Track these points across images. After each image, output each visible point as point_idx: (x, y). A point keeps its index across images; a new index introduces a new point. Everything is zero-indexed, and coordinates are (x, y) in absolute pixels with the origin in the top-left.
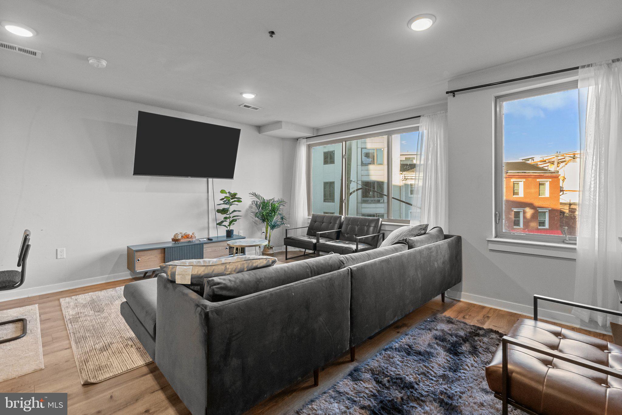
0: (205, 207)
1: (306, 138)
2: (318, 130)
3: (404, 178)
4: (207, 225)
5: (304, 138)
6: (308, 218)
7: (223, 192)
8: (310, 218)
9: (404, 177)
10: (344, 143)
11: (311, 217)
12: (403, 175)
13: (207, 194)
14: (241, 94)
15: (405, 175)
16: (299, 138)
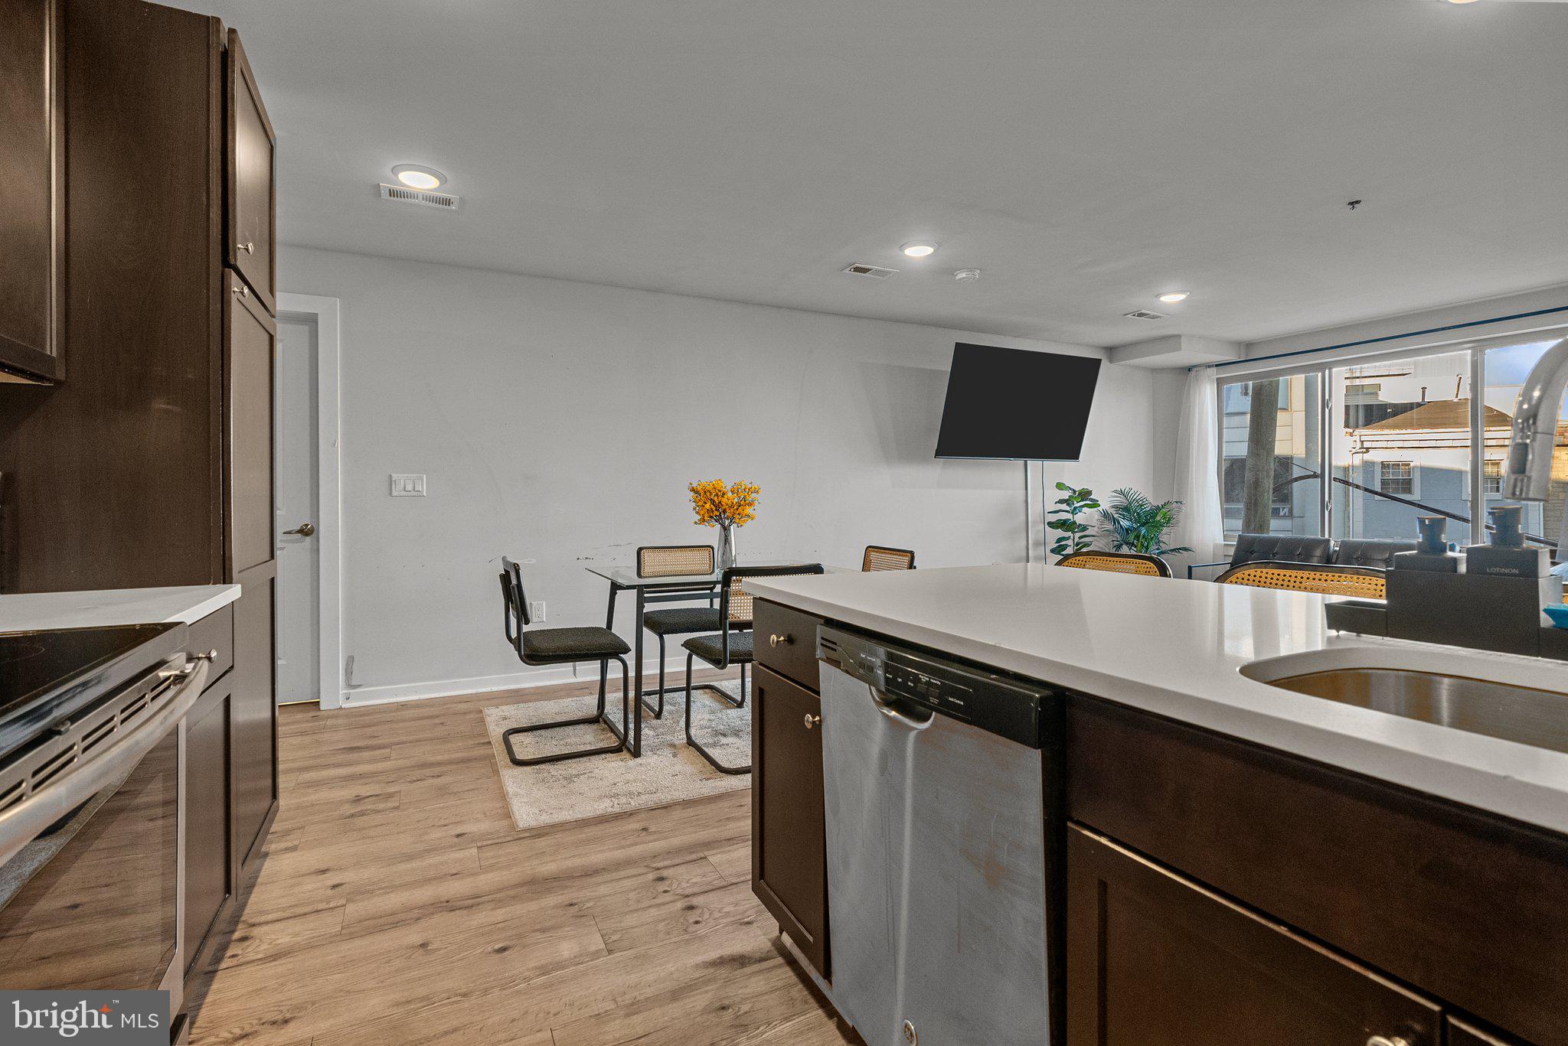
0: (1023, 518)
1: (1216, 366)
2: (1249, 345)
3: (1359, 445)
4: (1024, 554)
5: (1210, 366)
6: (1225, 545)
7: (1060, 486)
8: (1233, 545)
9: (1358, 442)
10: (1327, 372)
11: (1235, 543)
12: (1357, 438)
13: (1024, 492)
14: (1158, 296)
15: (1363, 438)
16: (1194, 366)
